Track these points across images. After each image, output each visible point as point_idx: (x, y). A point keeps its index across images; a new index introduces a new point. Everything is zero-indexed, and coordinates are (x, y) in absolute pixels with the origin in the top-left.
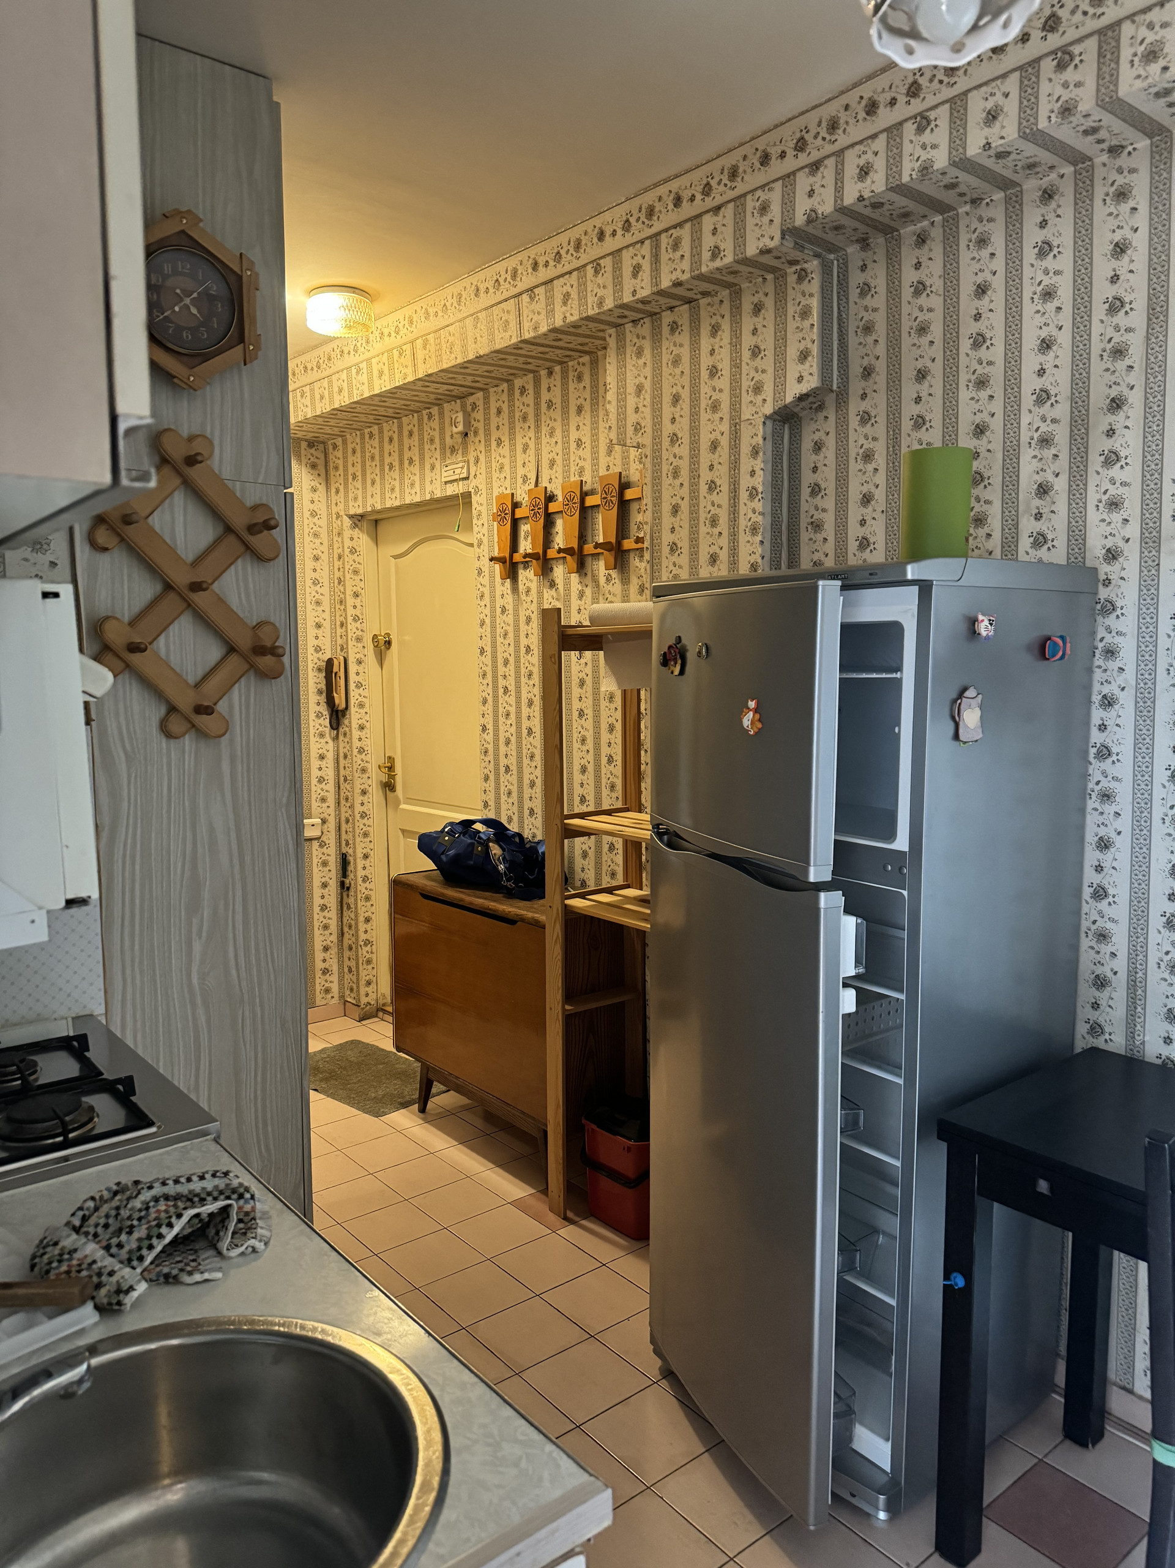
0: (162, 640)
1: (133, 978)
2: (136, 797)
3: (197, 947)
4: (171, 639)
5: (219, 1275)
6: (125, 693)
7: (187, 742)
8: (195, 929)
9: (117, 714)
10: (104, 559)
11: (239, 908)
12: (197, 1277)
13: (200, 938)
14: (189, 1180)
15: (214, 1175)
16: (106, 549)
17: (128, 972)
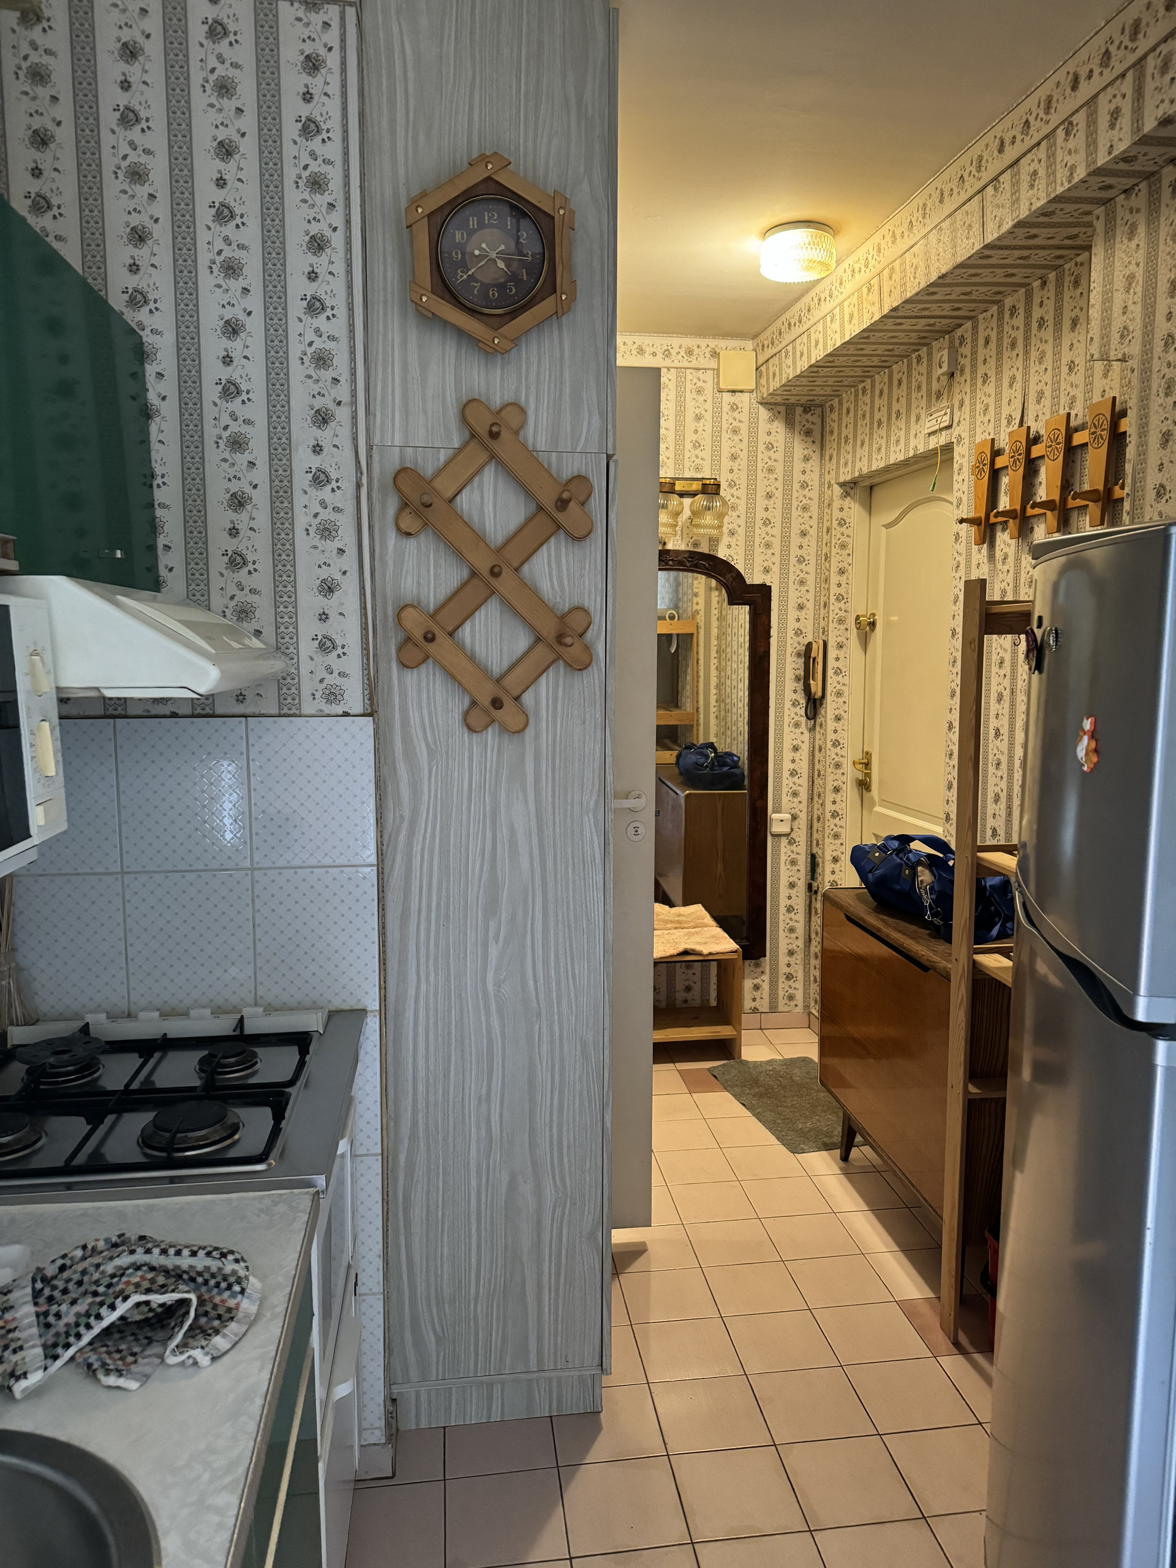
0: (467, 626)
1: (428, 975)
2: (436, 791)
3: (494, 952)
4: (477, 627)
5: (133, 1385)
6: (428, 685)
7: (490, 737)
8: (491, 934)
9: (420, 707)
10: (412, 543)
11: (539, 915)
12: (112, 1380)
13: (497, 943)
14: (178, 1253)
15: (209, 1254)
16: (408, 534)
17: (423, 968)
